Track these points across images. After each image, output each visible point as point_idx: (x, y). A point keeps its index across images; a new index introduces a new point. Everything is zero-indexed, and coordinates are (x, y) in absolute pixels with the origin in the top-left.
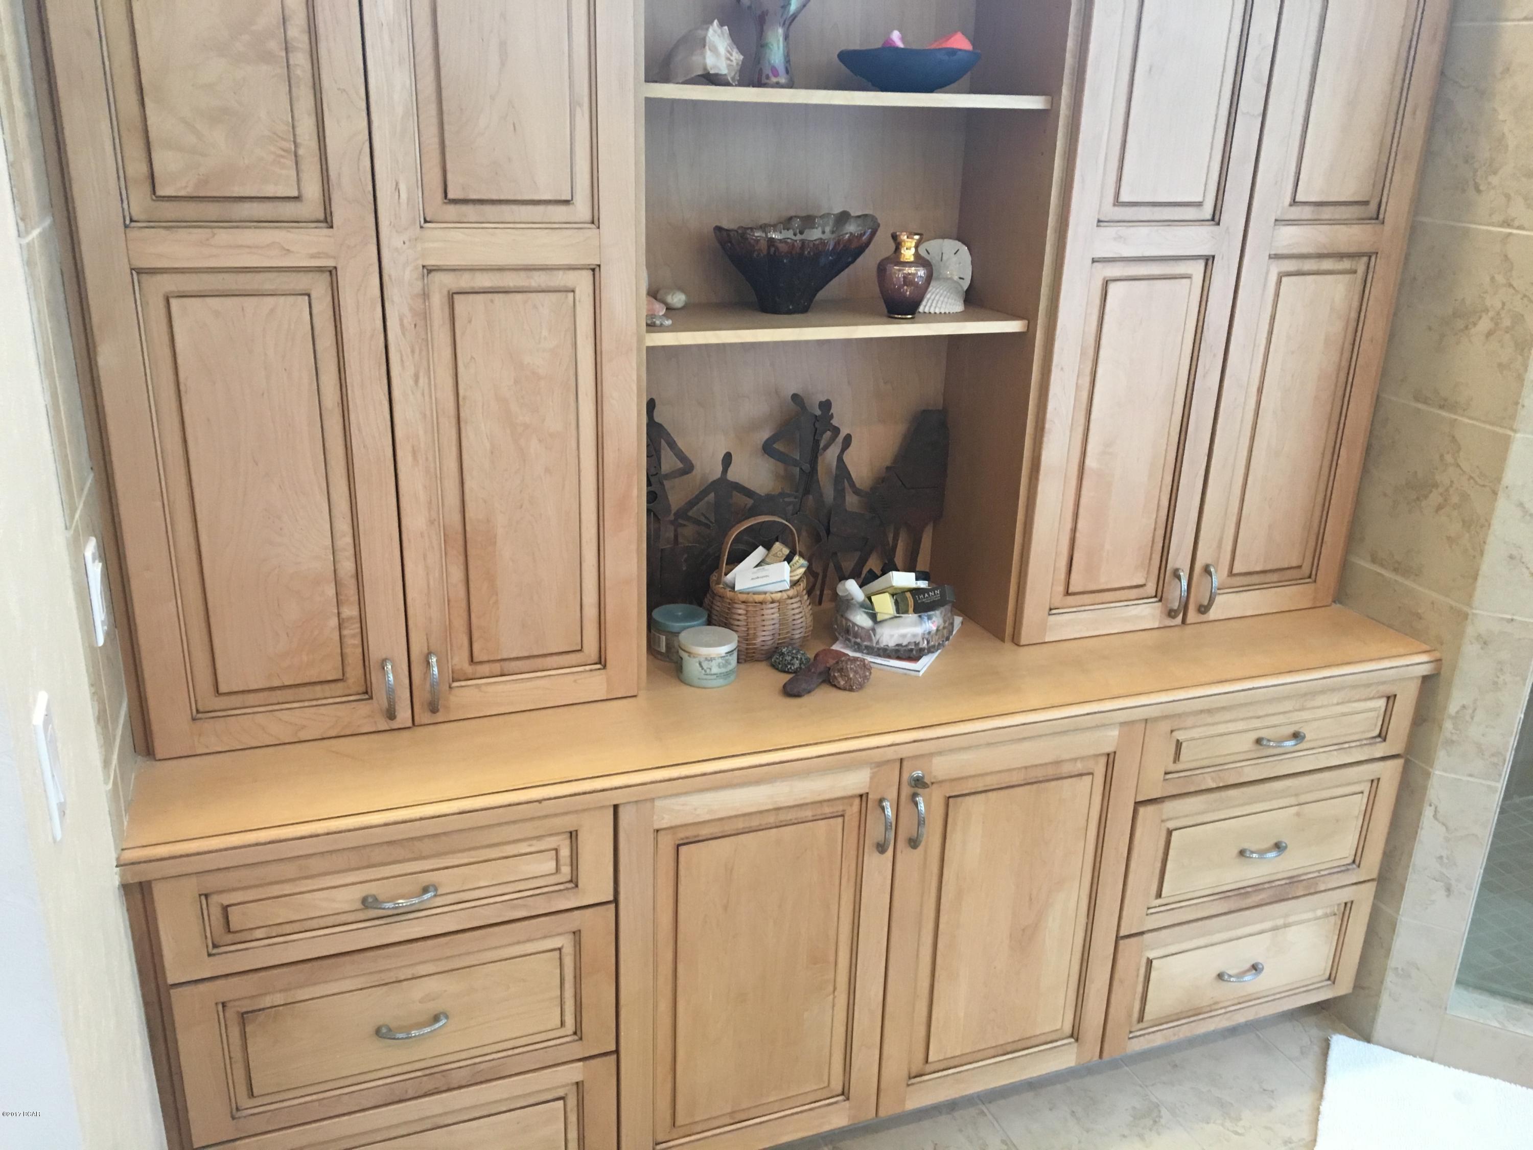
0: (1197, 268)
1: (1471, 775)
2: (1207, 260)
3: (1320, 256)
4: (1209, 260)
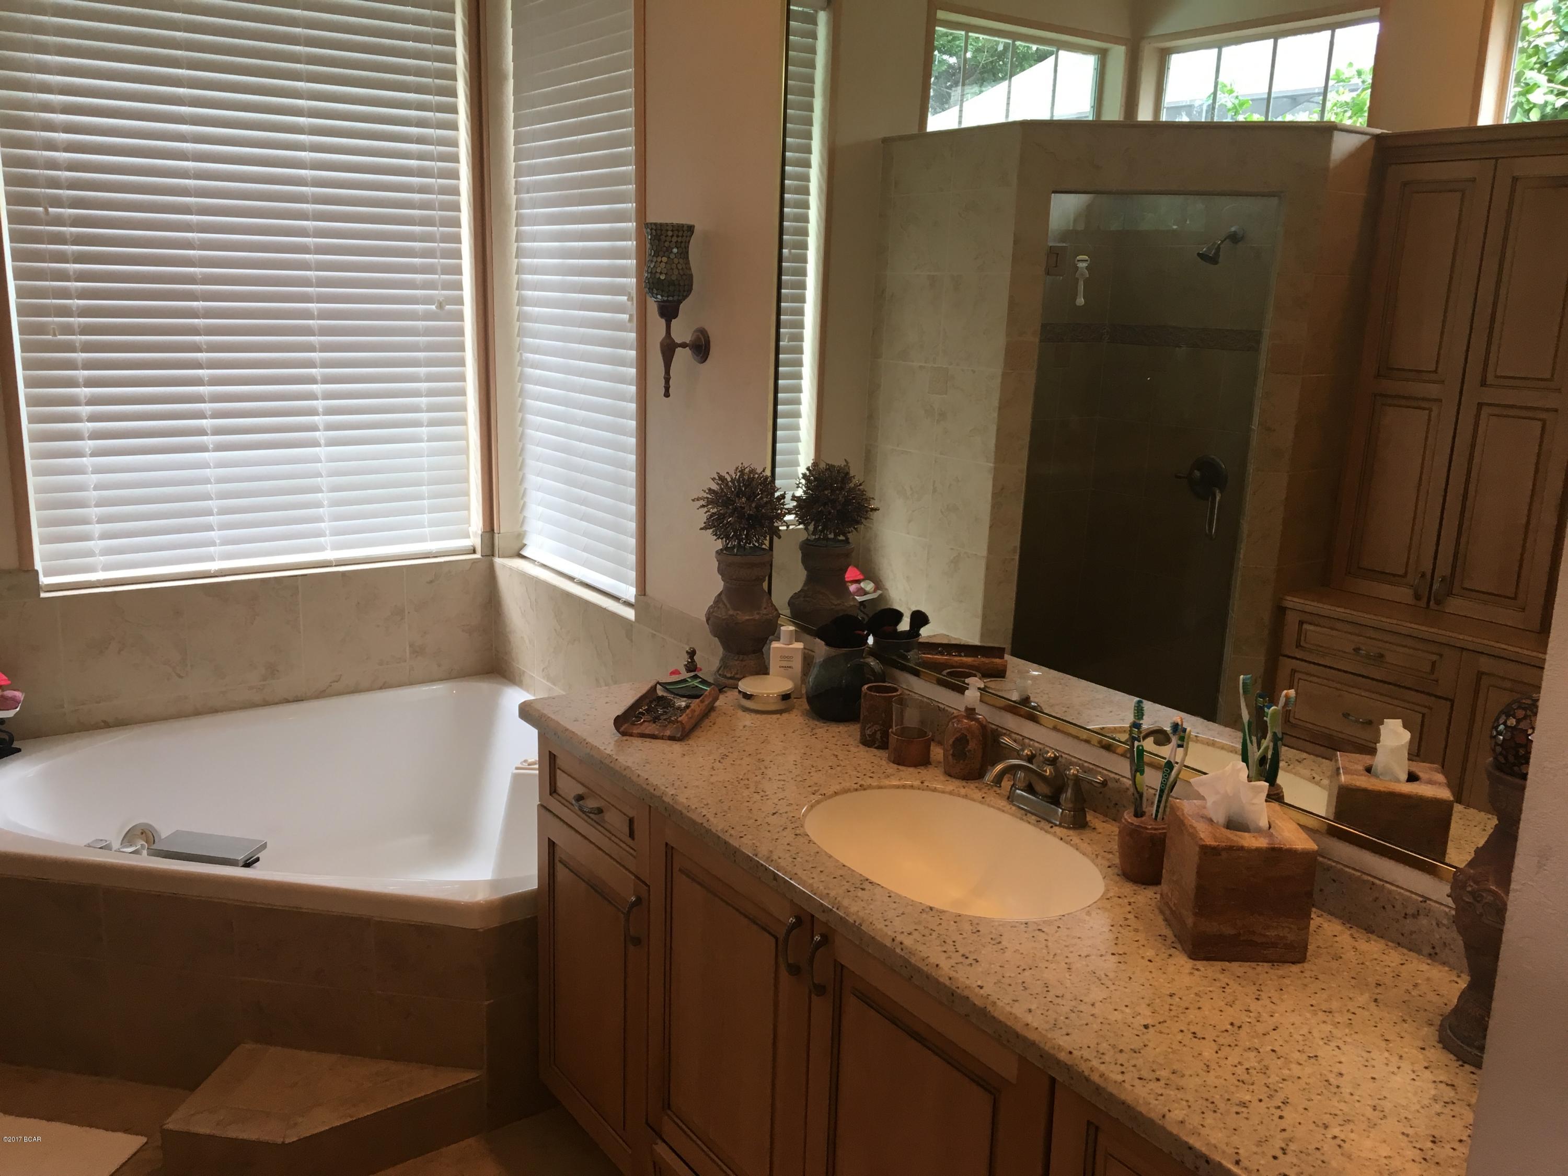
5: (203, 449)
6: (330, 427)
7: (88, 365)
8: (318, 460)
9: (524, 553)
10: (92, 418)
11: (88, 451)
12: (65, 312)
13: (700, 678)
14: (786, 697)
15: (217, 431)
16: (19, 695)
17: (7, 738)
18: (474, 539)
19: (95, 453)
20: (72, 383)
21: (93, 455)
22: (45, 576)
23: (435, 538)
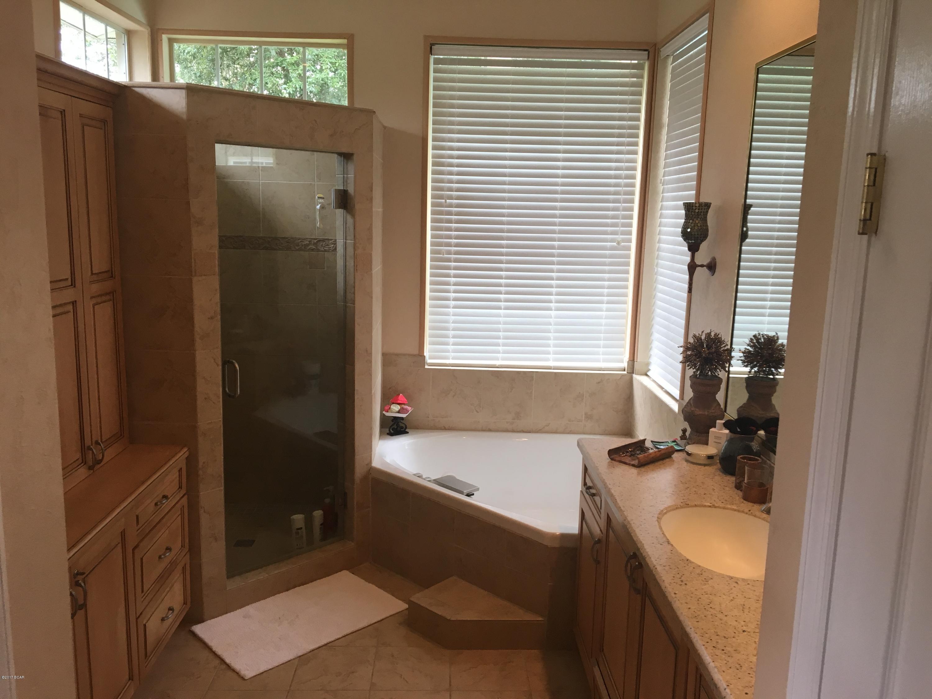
0: (70, 307)
1: (213, 489)
2: (73, 304)
3: (101, 295)
4: (74, 303)
5: (499, 308)
6: (558, 302)
7: (456, 268)
8: (550, 317)
9: (648, 374)
10: (455, 292)
11: (451, 306)
12: (449, 245)
13: (677, 442)
14: (710, 457)
15: (506, 301)
16: (409, 408)
17: (404, 426)
18: (625, 365)
19: (455, 307)
20: (448, 276)
21: (454, 308)
22: (429, 359)
23: (605, 361)
